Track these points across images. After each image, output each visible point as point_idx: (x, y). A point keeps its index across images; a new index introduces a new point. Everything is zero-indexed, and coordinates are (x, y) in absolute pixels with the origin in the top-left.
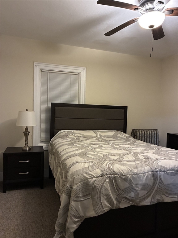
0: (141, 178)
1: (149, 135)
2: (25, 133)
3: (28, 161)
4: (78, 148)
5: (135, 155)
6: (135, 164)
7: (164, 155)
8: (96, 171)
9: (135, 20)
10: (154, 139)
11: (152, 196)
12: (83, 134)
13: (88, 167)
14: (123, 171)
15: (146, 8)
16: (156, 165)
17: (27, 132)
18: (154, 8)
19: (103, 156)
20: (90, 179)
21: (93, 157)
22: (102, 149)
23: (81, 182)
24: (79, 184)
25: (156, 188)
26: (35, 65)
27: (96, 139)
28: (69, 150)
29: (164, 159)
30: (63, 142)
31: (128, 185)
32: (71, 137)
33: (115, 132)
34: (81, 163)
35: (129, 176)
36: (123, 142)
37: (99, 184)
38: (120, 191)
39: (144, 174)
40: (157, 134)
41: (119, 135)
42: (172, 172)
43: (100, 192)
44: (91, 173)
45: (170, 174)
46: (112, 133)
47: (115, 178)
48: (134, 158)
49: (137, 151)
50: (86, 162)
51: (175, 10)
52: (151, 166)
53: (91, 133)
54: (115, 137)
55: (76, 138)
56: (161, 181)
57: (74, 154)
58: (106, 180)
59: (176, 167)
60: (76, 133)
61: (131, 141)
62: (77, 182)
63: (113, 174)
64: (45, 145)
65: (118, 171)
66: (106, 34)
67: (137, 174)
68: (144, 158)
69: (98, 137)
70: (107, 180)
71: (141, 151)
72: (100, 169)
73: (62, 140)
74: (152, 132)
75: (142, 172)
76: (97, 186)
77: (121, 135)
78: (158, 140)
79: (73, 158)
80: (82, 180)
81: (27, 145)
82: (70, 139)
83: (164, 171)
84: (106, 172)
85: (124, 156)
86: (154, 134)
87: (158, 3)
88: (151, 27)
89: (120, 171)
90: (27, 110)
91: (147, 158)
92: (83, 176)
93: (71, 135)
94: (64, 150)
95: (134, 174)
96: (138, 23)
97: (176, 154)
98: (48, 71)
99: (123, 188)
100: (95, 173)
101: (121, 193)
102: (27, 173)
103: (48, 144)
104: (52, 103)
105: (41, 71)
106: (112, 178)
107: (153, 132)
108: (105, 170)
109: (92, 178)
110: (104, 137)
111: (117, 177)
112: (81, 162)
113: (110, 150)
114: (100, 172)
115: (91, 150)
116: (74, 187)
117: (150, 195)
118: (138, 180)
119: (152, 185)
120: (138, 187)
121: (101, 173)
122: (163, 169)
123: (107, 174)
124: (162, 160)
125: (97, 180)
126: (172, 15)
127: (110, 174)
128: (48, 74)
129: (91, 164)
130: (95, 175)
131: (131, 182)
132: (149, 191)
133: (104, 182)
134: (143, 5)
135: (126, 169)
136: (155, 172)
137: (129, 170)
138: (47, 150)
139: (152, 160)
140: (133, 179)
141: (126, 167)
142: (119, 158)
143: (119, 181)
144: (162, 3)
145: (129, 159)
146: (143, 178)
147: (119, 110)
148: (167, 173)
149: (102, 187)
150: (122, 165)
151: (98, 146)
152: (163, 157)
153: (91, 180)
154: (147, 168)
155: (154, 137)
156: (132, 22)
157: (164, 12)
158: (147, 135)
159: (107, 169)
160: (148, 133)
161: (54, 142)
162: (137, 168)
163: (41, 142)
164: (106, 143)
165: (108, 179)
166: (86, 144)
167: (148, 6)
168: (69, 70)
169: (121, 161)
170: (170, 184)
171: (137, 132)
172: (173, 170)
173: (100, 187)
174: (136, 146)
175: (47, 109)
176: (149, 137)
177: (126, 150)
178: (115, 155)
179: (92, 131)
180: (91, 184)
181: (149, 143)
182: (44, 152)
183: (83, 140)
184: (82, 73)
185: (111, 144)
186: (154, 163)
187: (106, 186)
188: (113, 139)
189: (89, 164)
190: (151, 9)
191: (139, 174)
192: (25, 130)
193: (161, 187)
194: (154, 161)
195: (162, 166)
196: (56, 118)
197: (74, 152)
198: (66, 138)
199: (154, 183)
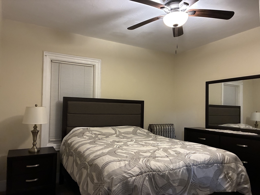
0: (177, 173)
1: (166, 130)
2: (33, 132)
3: (36, 166)
4: (103, 147)
5: (165, 150)
6: (169, 160)
7: (191, 149)
8: (134, 169)
9: (160, 17)
10: (171, 134)
11: (187, 191)
12: (101, 131)
13: (125, 166)
14: (159, 167)
15: (171, 7)
16: (188, 159)
17: (35, 130)
18: (178, 8)
19: (135, 153)
20: (130, 178)
21: (125, 155)
22: (129, 147)
23: (120, 182)
24: (119, 184)
25: (190, 183)
26: (45, 54)
27: (116, 136)
28: (94, 149)
29: (194, 153)
30: (82, 141)
31: (166, 182)
32: (87, 134)
33: (134, 127)
34: (115, 163)
35: (166, 173)
36: (145, 138)
37: (139, 183)
38: (158, 189)
39: (180, 169)
40: (173, 128)
41: (138, 131)
42: (203, 166)
43: (141, 192)
44: (129, 172)
45: (201, 167)
46: (131, 129)
47: (154, 175)
48: (166, 154)
49: (165, 147)
50: (120, 161)
51: (197, 11)
52: (184, 161)
53: (109, 130)
54: (135, 133)
55: (94, 136)
56: (194, 176)
57: (102, 153)
58: (145, 178)
59: (206, 160)
60: (93, 131)
61: (152, 137)
62: (116, 183)
63: (151, 171)
64: (55, 145)
65: (155, 168)
66: (129, 28)
67: (173, 170)
68: (175, 153)
69: (118, 134)
70: (147, 178)
71: (169, 146)
72: (138, 167)
73: (79, 138)
74: (168, 127)
75: (177, 167)
76: (137, 185)
77: (140, 131)
78: (174, 134)
79: (104, 157)
80: (121, 180)
81: (36, 147)
82: (88, 138)
83: (197, 165)
84: (145, 170)
85: (154, 152)
86: (171, 129)
87: (184, 4)
88: (176, 25)
89: (157, 168)
90: (36, 106)
91: (178, 153)
92: (122, 175)
93: (87, 132)
94: (88, 149)
95: (171, 170)
96: (163, 20)
97: (201, 148)
98: (59, 62)
99: (161, 186)
100: (134, 171)
101: (159, 191)
102: (36, 180)
103: (60, 144)
104: (64, 98)
105: (51, 61)
106: (151, 176)
107: (170, 127)
108: (143, 168)
109: (131, 177)
110: (123, 133)
111: (155, 174)
112: (114, 161)
113: (137, 147)
114: (138, 170)
115: (118, 148)
116: (114, 188)
117: (186, 190)
118: (174, 175)
119: (187, 180)
120: (175, 183)
121: (140, 171)
122: (195, 164)
123: (145, 172)
124: (192, 154)
125: (136, 178)
126: (194, 15)
127: (149, 172)
128: (59, 65)
129: (127, 162)
130: (134, 174)
131: (168, 179)
132: (185, 187)
133: (144, 180)
134: (168, 4)
135: (163, 165)
136: (189, 166)
137: (165, 166)
138: (59, 151)
139: (183, 154)
140: (170, 175)
141: (162, 163)
142: (151, 154)
143: (157, 178)
144: (187, 4)
145: (161, 155)
146: (179, 173)
147: (135, 104)
148: (199, 167)
149: (142, 186)
150: (157, 162)
151: (122, 143)
152: (192, 151)
153: (130, 180)
154: (181, 163)
155: (171, 132)
156: (156, 19)
157: (187, 12)
158: (164, 130)
159: (145, 167)
160: (165, 128)
161: (69, 142)
162: (172, 163)
163: (50, 142)
164: (129, 140)
165: (147, 176)
166: (110, 142)
167: (174, 6)
168: (83, 62)
169: (155, 158)
170: (203, 178)
171: (154, 127)
172: (204, 163)
173: (141, 186)
174: (160, 142)
175: (58, 104)
176: (166, 132)
177: (154, 146)
178: (145, 152)
179: (110, 128)
180: (131, 183)
181: (171, 138)
182: (57, 153)
183: (103, 138)
184: (97, 65)
185: (134, 141)
186: (186, 157)
187: (146, 184)
188: (133, 136)
189: (125, 162)
190: (176, 9)
191: (175, 170)
192: (33, 129)
193: (195, 181)
194: (186, 156)
195: (194, 161)
196: (68, 114)
197: (101, 151)
198: (83, 136)
199: (189, 178)
